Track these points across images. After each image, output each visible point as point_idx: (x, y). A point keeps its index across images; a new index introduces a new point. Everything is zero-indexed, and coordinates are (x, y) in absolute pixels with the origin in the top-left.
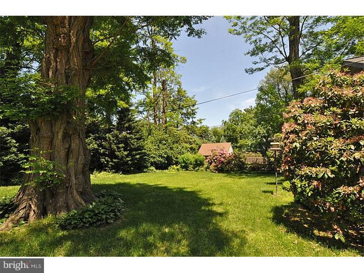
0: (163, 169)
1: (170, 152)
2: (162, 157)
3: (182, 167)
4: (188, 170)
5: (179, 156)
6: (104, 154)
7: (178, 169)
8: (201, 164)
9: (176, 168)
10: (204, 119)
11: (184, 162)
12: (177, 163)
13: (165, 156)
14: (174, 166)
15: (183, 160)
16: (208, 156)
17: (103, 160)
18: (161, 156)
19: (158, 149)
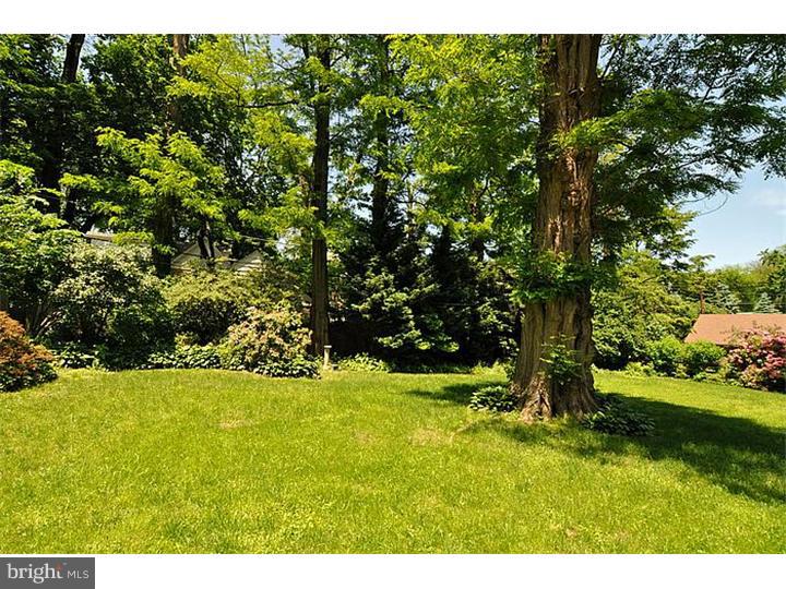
0: (611, 369)
1: (628, 335)
2: (612, 344)
3: (659, 369)
4: (673, 375)
5: (649, 343)
6: (505, 333)
7: (646, 371)
8: (714, 365)
9: (642, 368)
10: (707, 257)
11: (662, 356)
12: (644, 359)
13: (618, 341)
14: (639, 364)
15: (661, 352)
16: (733, 348)
17: (505, 343)
18: (607, 341)
19: (601, 327)
